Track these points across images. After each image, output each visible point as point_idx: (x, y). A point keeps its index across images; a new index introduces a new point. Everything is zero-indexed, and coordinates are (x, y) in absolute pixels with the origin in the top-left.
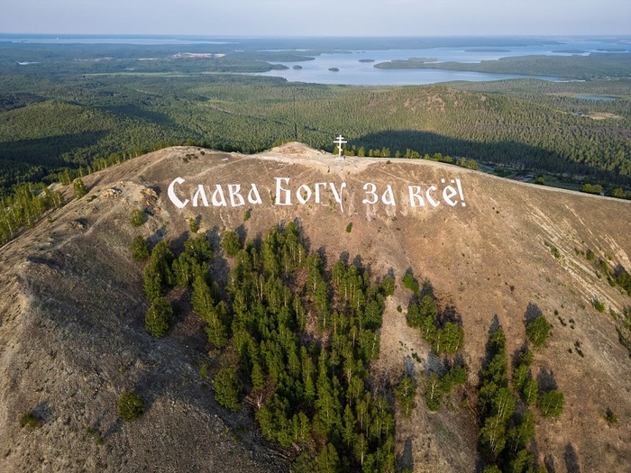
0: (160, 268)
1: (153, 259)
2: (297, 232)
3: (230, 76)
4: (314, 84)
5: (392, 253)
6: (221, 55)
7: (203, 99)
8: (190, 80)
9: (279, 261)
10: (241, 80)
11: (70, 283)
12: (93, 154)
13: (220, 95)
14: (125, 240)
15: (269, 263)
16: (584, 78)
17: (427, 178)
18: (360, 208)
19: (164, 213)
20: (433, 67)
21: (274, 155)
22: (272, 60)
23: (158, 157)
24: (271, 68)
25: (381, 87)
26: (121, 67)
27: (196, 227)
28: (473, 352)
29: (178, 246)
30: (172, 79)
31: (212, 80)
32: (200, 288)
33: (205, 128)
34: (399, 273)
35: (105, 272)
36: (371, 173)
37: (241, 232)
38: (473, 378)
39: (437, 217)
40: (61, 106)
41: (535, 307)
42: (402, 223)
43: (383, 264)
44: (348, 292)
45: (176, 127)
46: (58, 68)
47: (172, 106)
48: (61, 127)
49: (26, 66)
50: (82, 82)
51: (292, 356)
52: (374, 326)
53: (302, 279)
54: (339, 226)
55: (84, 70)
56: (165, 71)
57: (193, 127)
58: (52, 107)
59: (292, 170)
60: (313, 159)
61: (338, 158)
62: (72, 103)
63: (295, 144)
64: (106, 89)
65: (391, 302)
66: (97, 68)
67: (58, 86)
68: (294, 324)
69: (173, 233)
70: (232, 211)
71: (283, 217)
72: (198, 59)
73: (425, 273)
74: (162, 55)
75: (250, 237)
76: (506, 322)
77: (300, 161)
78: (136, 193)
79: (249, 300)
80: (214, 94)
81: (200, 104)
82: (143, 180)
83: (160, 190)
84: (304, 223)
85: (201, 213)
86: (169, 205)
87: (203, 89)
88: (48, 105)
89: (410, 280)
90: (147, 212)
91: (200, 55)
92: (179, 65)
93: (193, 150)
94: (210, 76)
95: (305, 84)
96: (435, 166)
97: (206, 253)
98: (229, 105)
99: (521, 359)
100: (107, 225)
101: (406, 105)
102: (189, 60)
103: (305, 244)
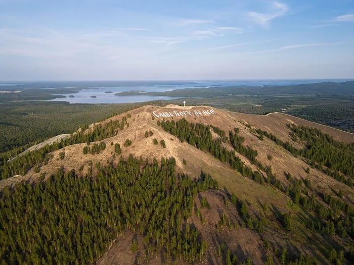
1: (161, 126)
3: (32, 102)
6: (18, 91)
7: (25, 114)
8: (8, 105)
10: (41, 103)
13: (35, 112)
14: (154, 122)
16: (210, 97)
17: (206, 109)
19: (156, 118)
24: (55, 97)
27: (164, 120)
28: (227, 136)
34: (209, 125)
36: (194, 109)
37: (173, 121)
38: (229, 139)
39: (211, 116)
42: (205, 117)
43: (205, 124)
59: (176, 110)
61: (185, 107)
65: (210, 130)
69: (161, 122)
72: (5, 94)
76: (231, 131)
78: (148, 114)
84: (185, 119)
89: (212, 126)
99: (235, 135)
103: (188, 123)
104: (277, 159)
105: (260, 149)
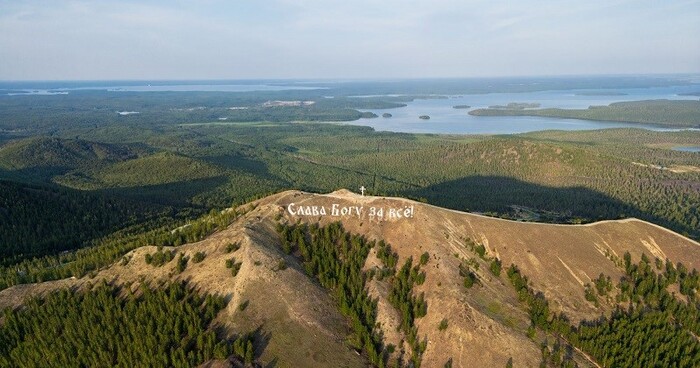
0: (287, 234)
1: (284, 232)
2: (339, 225)
3: (318, 125)
4: (402, 134)
5: (377, 234)
6: (311, 103)
7: (292, 149)
8: (281, 130)
9: (330, 235)
10: (329, 129)
11: (259, 235)
12: (206, 199)
13: (308, 146)
14: (273, 225)
15: (327, 234)
17: (399, 205)
18: (367, 217)
19: (287, 217)
20: (533, 114)
21: (333, 195)
22: (362, 107)
23: (284, 194)
24: (361, 116)
25: (469, 137)
26: (214, 117)
27: (299, 222)
28: (399, 267)
29: (293, 228)
30: (263, 129)
31: (300, 130)
32: (301, 241)
33: (294, 178)
34: (378, 241)
35: (267, 234)
36: (375, 203)
37: (317, 225)
38: (397, 274)
39: (399, 222)
40: (173, 158)
41: (427, 253)
42: (384, 224)
43: (372, 237)
44: (356, 246)
45: (269, 176)
46: (156, 118)
47: (264, 156)
48: (174, 176)
49: (126, 116)
50: (180, 133)
51: (332, 264)
52: (365, 257)
53: (340, 243)
54: (357, 224)
55: (180, 121)
56: (255, 120)
57: (284, 177)
58: (166, 159)
59: (340, 202)
60: (350, 196)
61: (362, 196)
62: (177, 154)
63: (344, 190)
64: (203, 139)
65: (372, 250)
66: (192, 117)
67: (163, 138)
68: (335, 255)
69: (290, 224)
70: (313, 217)
71: (333, 220)
72: (288, 107)
73: (389, 241)
74: (253, 104)
75: (321, 226)
76: (414, 258)
77: (345, 198)
78: (276, 208)
79: (319, 247)
80: (302, 145)
81: (289, 155)
82: (278, 204)
83: (285, 208)
84: (343, 223)
85: (301, 217)
86: (289, 214)
87: (292, 140)
88: (161, 156)
89: (382, 243)
90: (280, 216)
91: (289, 103)
92: (270, 114)
93: (298, 192)
94: (299, 126)
95: (392, 134)
96: (404, 200)
97: (304, 230)
98: (316, 155)
99: (416, 269)
100: (266, 219)
101: (482, 157)
102: (279, 108)
103: (342, 231)
104: (458, 331)
105: (441, 305)
